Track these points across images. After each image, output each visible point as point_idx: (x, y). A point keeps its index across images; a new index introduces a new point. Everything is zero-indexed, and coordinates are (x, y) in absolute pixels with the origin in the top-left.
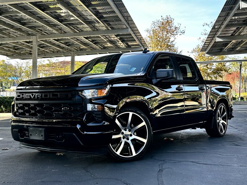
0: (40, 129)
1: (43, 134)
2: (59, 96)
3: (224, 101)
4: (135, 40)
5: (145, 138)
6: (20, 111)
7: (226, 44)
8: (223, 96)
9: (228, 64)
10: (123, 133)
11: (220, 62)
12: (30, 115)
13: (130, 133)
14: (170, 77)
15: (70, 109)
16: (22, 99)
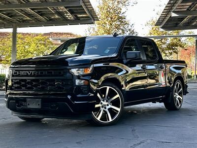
0: (37, 100)
1: (40, 103)
3: (180, 78)
4: (85, 13)
5: (119, 107)
8: (179, 74)
9: (183, 39)
10: (102, 103)
11: (175, 37)
12: (26, 88)
13: (107, 103)
15: (63, 83)
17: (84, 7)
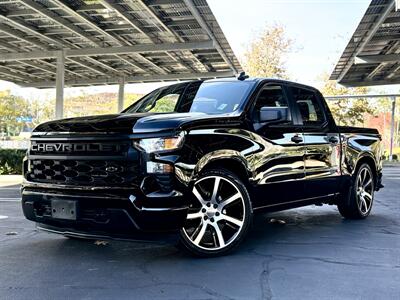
0: (70, 202)
1: (74, 210)
2: (101, 148)
3: (368, 160)
5: (240, 219)
6: (37, 172)
7: (370, 68)
8: (366, 152)
9: (372, 101)
10: (204, 211)
11: (360, 98)
12: (53, 178)
13: (216, 210)
14: (283, 119)
15: (119, 169)
16: (41, 152)
17: (220, 52)
